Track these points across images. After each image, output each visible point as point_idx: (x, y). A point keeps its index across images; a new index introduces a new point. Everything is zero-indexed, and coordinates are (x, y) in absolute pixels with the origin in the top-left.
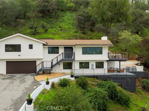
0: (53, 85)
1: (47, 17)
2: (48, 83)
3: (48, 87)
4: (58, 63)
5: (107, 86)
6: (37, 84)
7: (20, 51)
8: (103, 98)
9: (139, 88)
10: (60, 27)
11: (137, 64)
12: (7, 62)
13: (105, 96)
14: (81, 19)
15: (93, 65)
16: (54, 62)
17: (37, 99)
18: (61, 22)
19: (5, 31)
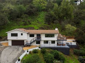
0: (30, 52)
1: (32, 15)
2: (28, 51)
3: (28, 53)
4: (34, 41)
5: (54, 53)
6: (23, 51)
7: (17, 36)
8: (51, 58)
9: (72, 53)
10: (38, 21)
11: (73, 41)
12: (12, 41)
13: (52, 57)
14: (47, 18)
15: (50, 42)
16: (32, 41)
17: (23, 58)
18: (38, 18)
19: (12, 23)
